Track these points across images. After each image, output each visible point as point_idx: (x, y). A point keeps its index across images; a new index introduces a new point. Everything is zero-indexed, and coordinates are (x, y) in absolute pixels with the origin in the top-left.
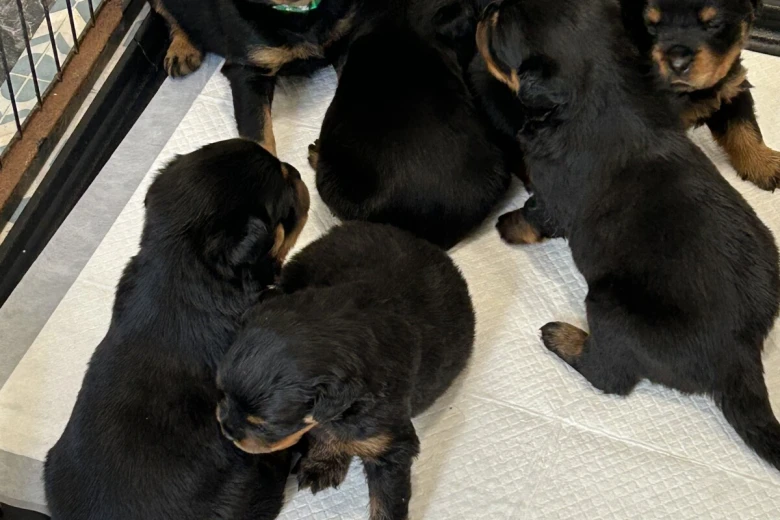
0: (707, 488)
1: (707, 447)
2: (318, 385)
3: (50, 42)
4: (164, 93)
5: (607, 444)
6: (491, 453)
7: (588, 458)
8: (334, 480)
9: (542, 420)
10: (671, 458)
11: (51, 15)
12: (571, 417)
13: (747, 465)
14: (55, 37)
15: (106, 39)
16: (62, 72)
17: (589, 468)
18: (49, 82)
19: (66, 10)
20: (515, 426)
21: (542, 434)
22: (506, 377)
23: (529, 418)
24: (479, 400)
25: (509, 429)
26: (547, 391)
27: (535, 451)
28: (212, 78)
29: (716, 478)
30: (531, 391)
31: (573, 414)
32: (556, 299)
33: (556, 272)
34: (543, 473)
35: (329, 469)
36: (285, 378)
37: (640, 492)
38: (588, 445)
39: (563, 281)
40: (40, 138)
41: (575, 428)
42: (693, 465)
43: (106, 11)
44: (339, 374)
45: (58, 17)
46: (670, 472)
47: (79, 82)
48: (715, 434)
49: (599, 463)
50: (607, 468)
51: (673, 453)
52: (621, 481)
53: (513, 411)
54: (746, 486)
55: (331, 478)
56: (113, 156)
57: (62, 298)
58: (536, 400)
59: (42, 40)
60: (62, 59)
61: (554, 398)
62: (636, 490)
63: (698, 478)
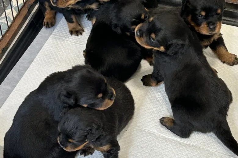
0: (204, 155)
1: (204, 143)
2: (89, 130)
3: (6, 19)
4: (40, 34)
5: (174, 141)
6: (139, 144)
7: (168, 146)
8: (91, 153)
9: (154, 134)
10: (193, 146)
11: (6, 11)
12: (163, 133)
13: (216, 148)
14: (7, 17)
15: (23, 18)
16: (9, 28)
17: (168, 149)
18: (6, 31)
19: (11, 9)
20: (146, 136)
21: (154, 139)
22: (143, 121)
23: (150, 133)
24: (135, 128)
25: (144, 137)
26: (156, 125)
27: (152, 144)
28: (55, 30)
29: (207, 152)
30: (151, 125)
31: (163, 132)
32: (159, 98)
33: (159, 89)
34: (154, 150)
35: (90, 149)
36: (79, 128)
37: (184, 156)
38: (168, 142)
39: (161, 92)
40: (2, 48)
41: (164, 136)
42: (200, 148)
43: (23, 9)
44: (95, 126)
45: (8, 11)
46: (193, 150)
47: (14, 31)
48: (207, 139)
49: (171, 147)
50: (174, 149)
51: (194, 144)
52: (178, 153)
53: (145, 131)
54: (216, 154)
55: (90, 152)
56: (24, 53)
57: (8, 96)
58: (153, 128)
59: (3, 18)
60: (9, 24)
61: (158, 127)
62: (183, 155)
63: (201, 152)
